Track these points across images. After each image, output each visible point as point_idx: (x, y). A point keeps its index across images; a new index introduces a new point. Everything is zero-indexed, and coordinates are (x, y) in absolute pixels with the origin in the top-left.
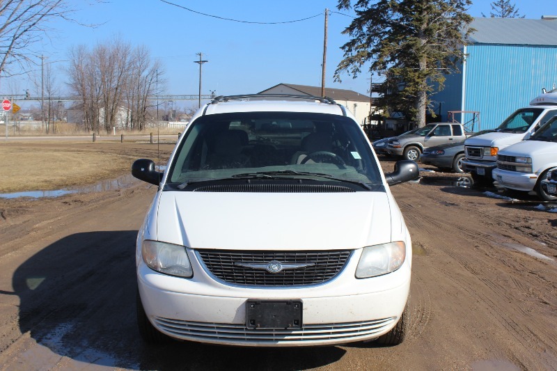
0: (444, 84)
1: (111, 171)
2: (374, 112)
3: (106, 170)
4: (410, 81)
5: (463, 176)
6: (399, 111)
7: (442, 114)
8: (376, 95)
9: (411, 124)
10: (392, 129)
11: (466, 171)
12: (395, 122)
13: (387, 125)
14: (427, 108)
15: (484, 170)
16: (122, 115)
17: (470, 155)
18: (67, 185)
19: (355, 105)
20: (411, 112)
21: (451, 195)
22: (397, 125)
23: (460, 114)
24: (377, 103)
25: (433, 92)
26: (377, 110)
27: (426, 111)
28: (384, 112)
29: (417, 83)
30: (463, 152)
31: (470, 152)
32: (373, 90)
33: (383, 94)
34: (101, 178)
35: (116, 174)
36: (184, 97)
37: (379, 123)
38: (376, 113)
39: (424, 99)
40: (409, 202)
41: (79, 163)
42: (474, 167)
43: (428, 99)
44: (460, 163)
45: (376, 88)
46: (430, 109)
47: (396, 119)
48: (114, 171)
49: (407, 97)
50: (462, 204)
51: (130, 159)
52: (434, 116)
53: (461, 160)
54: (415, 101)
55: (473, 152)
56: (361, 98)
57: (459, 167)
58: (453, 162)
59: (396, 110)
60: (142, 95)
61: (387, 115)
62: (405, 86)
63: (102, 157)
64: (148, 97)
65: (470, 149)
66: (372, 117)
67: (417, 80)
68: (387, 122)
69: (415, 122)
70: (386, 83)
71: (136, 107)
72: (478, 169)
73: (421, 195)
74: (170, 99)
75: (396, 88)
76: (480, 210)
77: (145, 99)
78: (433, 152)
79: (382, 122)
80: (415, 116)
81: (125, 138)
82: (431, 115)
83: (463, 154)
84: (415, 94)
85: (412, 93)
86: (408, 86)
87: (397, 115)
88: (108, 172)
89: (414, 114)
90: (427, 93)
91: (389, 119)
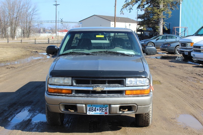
0: (171, 14)
1: (22, 55)
2: (139, 28)
3: (19, 55)
4: (155, 14)
5: (179, 56)
6: (151, 27)
7: (170, 28)
8: (140, 20)
9: (156, 33)
10: (147, 36)
11: (180, 53)
12: (149, 32)
13: (145, 34)
14: (163, 26)
15: (187, 52)
16: (19, 31)
17: (182, 46)
18: (4, 61)
19: (130, 25)
20: (156, 28)
21: (173, 63)
22: (150, 34)
23: (179, 28)
24: (140, 24)
25: (166, 18)
26: (140, 27)
27: (163, 27)
28: (144, 28)
29: (159, 14)
30: (179, 45)
31: (182, 45)
32: (138, 18)
33: (143, 20)
34: (18, 58)
35: (24, 57)
36: (48, 22)
37: (141, 33)
38: (140, 28)
39: (162, 22)
40: (155, 66)
41: (6, 52)
42: (183, 51)
43: (164, 21)
44: (178, 50)
45: (139, 17)
46: (164, 26)
47: (149, 31)
48: (23, 56)
49: (154, 21)
50: (177, 67)
51: (28, 50)
52: (167, 29)
53: (178, 49)
54: (157, 22)
55: (183, 45)
56: (132, 21)
57: (177, 52)
58: (175, 50)
59: (149, 27)
60: (28, 21)
61: (145, 29)
62: (153, 16)
63: (15, 50)
64: (31, 22)
65: (182, 43)
66: (138, 30)
67: (159, 13)
68: (145, 32)
69: (158, 32)
70: (144, 14)
71: (26, 26)
72: (185, 52)
73: (160, 63)
74: (41, 22)
75: (149, 17)
76: (185, 68)
77: (30, 23)
78: (166, 45)
79: (142, 33)
80: (158, 30)
81: (23, 41)
82: (165, 29)
83: (179, 46)
84: (158, 19)
85: (156, 19)
86: (154, 16)
87: (149, 29)
88: (20, 56)
89: (157, 29)
90: (163, 19)
91: (146, 31)
